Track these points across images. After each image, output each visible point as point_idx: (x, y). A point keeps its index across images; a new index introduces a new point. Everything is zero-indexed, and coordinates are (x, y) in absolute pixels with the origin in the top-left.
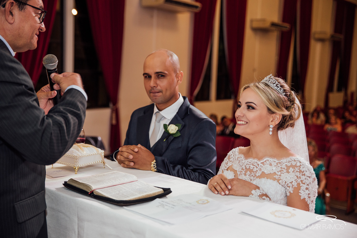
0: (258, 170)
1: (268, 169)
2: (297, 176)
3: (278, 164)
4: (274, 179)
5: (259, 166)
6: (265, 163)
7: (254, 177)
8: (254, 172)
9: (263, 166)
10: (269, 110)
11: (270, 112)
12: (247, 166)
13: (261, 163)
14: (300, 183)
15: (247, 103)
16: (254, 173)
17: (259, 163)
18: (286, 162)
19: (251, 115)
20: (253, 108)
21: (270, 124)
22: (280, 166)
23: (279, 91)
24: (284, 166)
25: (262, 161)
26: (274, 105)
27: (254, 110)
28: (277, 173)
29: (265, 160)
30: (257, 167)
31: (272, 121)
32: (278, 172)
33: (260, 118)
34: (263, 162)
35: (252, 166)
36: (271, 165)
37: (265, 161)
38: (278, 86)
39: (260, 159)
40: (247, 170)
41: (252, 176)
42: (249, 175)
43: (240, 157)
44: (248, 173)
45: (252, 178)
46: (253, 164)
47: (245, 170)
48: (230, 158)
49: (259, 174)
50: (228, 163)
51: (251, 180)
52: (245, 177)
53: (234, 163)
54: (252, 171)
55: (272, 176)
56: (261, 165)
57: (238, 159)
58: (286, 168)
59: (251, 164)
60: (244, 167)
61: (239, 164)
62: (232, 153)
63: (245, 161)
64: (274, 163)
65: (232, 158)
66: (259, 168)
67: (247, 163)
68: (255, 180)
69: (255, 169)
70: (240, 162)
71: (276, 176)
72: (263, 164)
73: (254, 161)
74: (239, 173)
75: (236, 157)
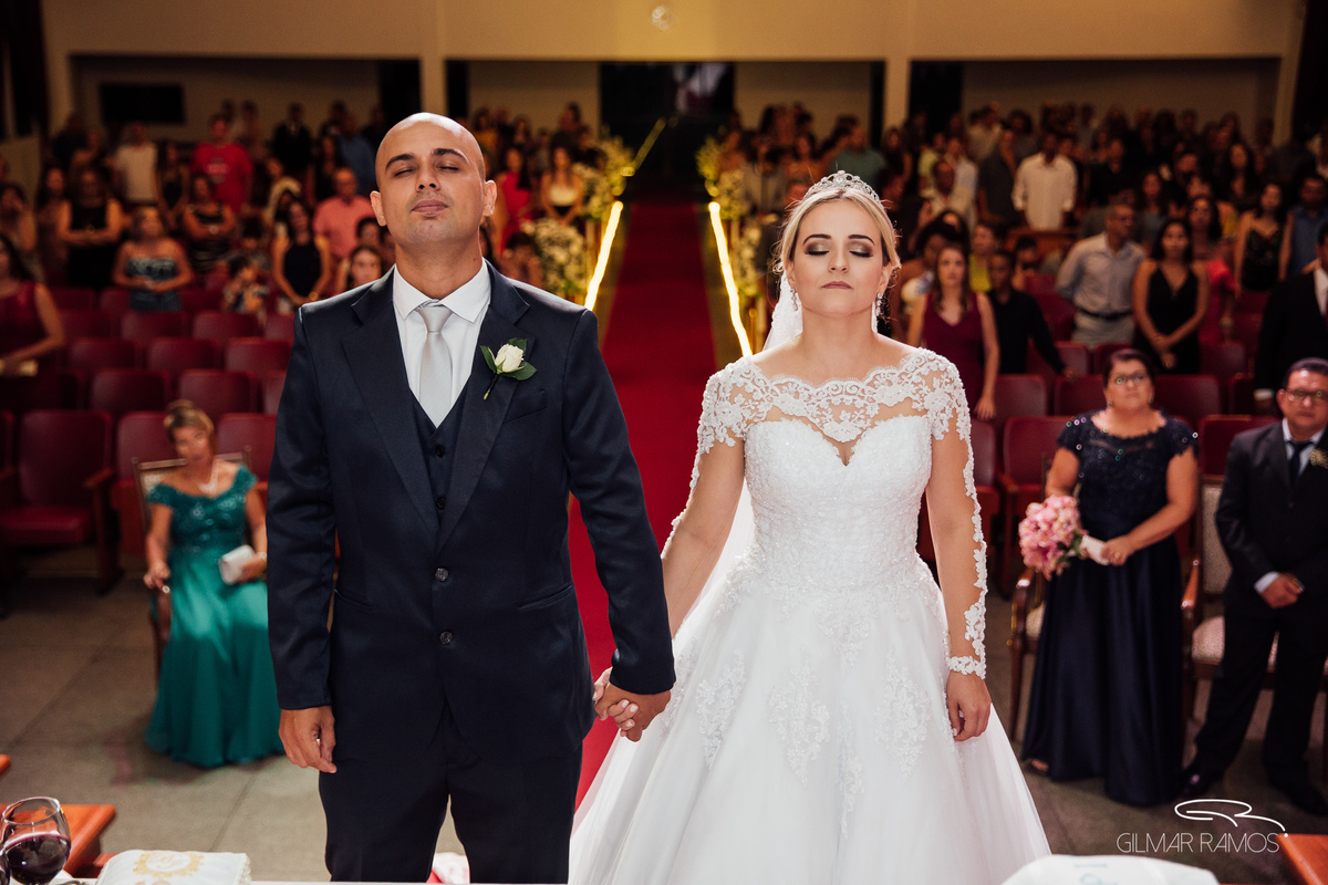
0: (867, 403)
1: (891, 395)
2: (949, 394)
3: (903, 377)
4: (916, 412)
5: (866, 392)
6: (875, 382)
7: (865, 420)
8: (858, 410)
9: (873, 390)
12: (834, 399)
13: (868, 384)
14: (957, 407)
16: (862, 411)
17: (862, 385)
22: (910, 382)
24: (915, 378)
25: (868, 381)
28: (914, 398)
29: (872, 375)
30: (862, 398)
34: (872, 382)
35: (846, 397)
36: (890, 383)
37: (875, 378)
39: (861, 377)
40: (837, 409)
41: (859, 419)
42: (850, 420)
43: (786, 384)
44: (844, 415)
45: (862, 424)
46: (847, 393)
47: (830, 410)
48: (752, 393)
49: (873, 411)
50: (756, 406)
51: (861, 428)
52: (840, 426)
53: (777, 402)
54: (852, 409)
55: (906, 408)
56: (869, 388)
57: (781, 390)
58: (924, 381)
59: (841, 393)
60: (823, 404)
61: (801, 400)
62: (742, 380)
63: (819, 390)
64: (894, 379)
65: (755, 390)
66: (866, 396)
67: (826, 392)
68: (873, 426)
69: (860, 403)
70: (797, 395)
71: (915, 406)
72: (874, 386)
73: (845, 384)
74: (817, 421)
75: (772, 386)
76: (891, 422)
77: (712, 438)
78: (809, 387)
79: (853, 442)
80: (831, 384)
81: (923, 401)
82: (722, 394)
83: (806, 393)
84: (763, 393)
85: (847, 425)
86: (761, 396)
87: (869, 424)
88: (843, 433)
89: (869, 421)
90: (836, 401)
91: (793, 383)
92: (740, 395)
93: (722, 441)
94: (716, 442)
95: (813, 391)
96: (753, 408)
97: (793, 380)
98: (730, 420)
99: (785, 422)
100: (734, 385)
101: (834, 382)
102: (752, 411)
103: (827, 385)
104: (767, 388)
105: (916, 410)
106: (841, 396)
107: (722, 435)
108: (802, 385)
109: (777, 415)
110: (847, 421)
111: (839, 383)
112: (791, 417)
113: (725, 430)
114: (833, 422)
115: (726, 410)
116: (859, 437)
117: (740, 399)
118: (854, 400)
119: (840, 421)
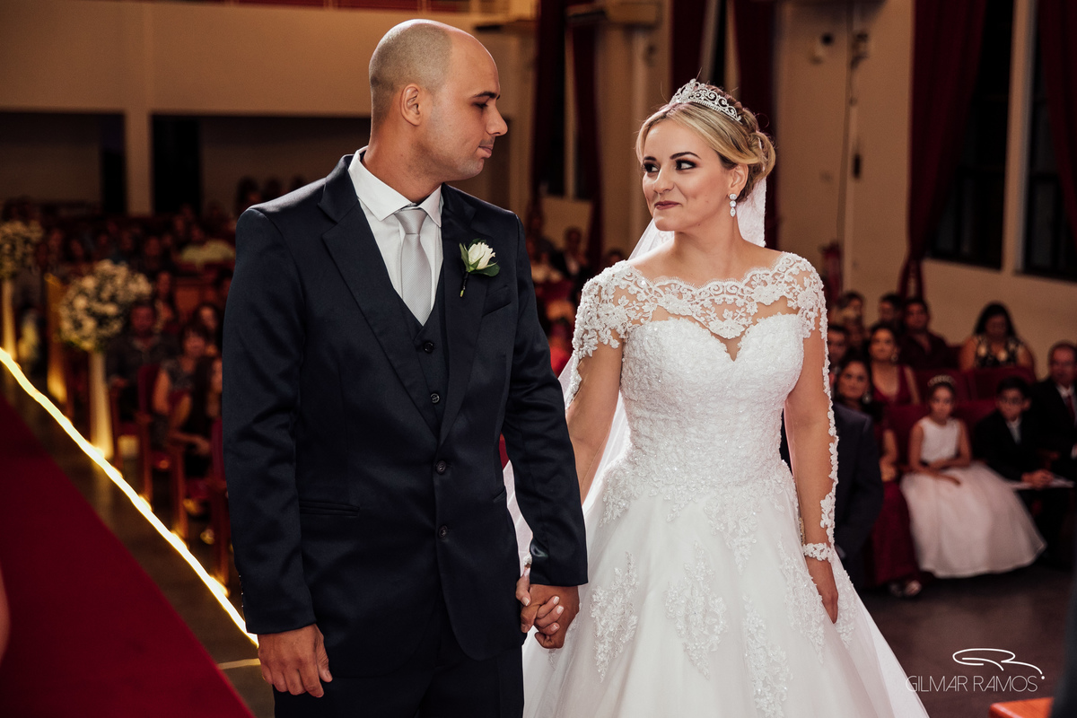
0: (747, 302)
1: (768, 294)
3: (776, 277)
5: (745, 291)
6: (753, 283)
7: (746, 317)
8: (740, 309)
9: (751, 290)
10: (724, 160)
11: (727, 165)
12: (716, 299)
13: (746, 285)
15: (673, 157)
16: (743, 310)
17: (741, 286)
18: (787, 269)
19: (692, 180)
20: (693, 165)
21: (730, 192)
22: (783, 281)
23: (729, 114)
24: (787, 278)
25: (745, 281)
26: (731, 147)
27: (695, 170)
28: (788, 296)
29: (749, 276)
30: (742, 297)
31: (732, 186)
32: (788, 293)
33: (711, 183)
34: (749, 282)
35: (728, 297)
36: (765, 283)
37: (751, 279)
38: (723, 103)
39: (739, 278)
40: (720, 308)
41: (741, 317)
42: (733, 318)
43: (669, 285)
44: (727, 313)
45: (744, 321)
46: (728, 293)
47: (714, 309)
48: (635, 295)
49: (753, 309)
50: (640, 307)
51: (744, 326)
52: (725, 324)
53: (662, 302)
54: (733, 307)
55: (783, 306)
56: (748, 288)
57: (664, 291)
58: (795, 280)
59: (723, 293)
60: (707, 303)
61: (684, 300)
62: (624, 282)
63: (701, 290)
64: (769, 279)
65: (638, 292)
66: (745, 296)
67: (709, 292)
68: (755, 323)
69: (740, 302)
70: (680, 295)
71: (790, 304)
72: (751, 286)
73: (725, 284)
74: (702, 320)
75: (654, 288)
76: (770, 319)
77: (595, 341)
78: (691, 288)
79: (738, 339)
80: (713, 284)
81: (796, 299)
82: (604, 297)
83: (689, 293)
84: (647, 294)
85: (730, 322)
86: (645, 297)
87: (750, 322)
88: (729, 329)
89: (750, 319)
90: (718, 300)
91: (675, 284)
92: (624, 297)
93: (606, 343)
94: (600, 344)
95: (695, 292)
96: (638, 308)
97: (675, 282)
98: (614, 322)
99: (672, 321)
100: (617, 287)
101: (716, 283)
102: (638, 312)
103: (708, 287)
104: (650, 289)
105: (791, 308)
106: (723, 296)
107: (607, 337)
108: (684, 286)
109: (663, 314)
110: (730, 319)
111: (719, 283)
112: (678, 316)
113: (609, 332)
114: (717, 320)
115: (610, 312)
116: (743, 333)
117: (624, 300)
118: (735, 299)
119: (724, 320)
